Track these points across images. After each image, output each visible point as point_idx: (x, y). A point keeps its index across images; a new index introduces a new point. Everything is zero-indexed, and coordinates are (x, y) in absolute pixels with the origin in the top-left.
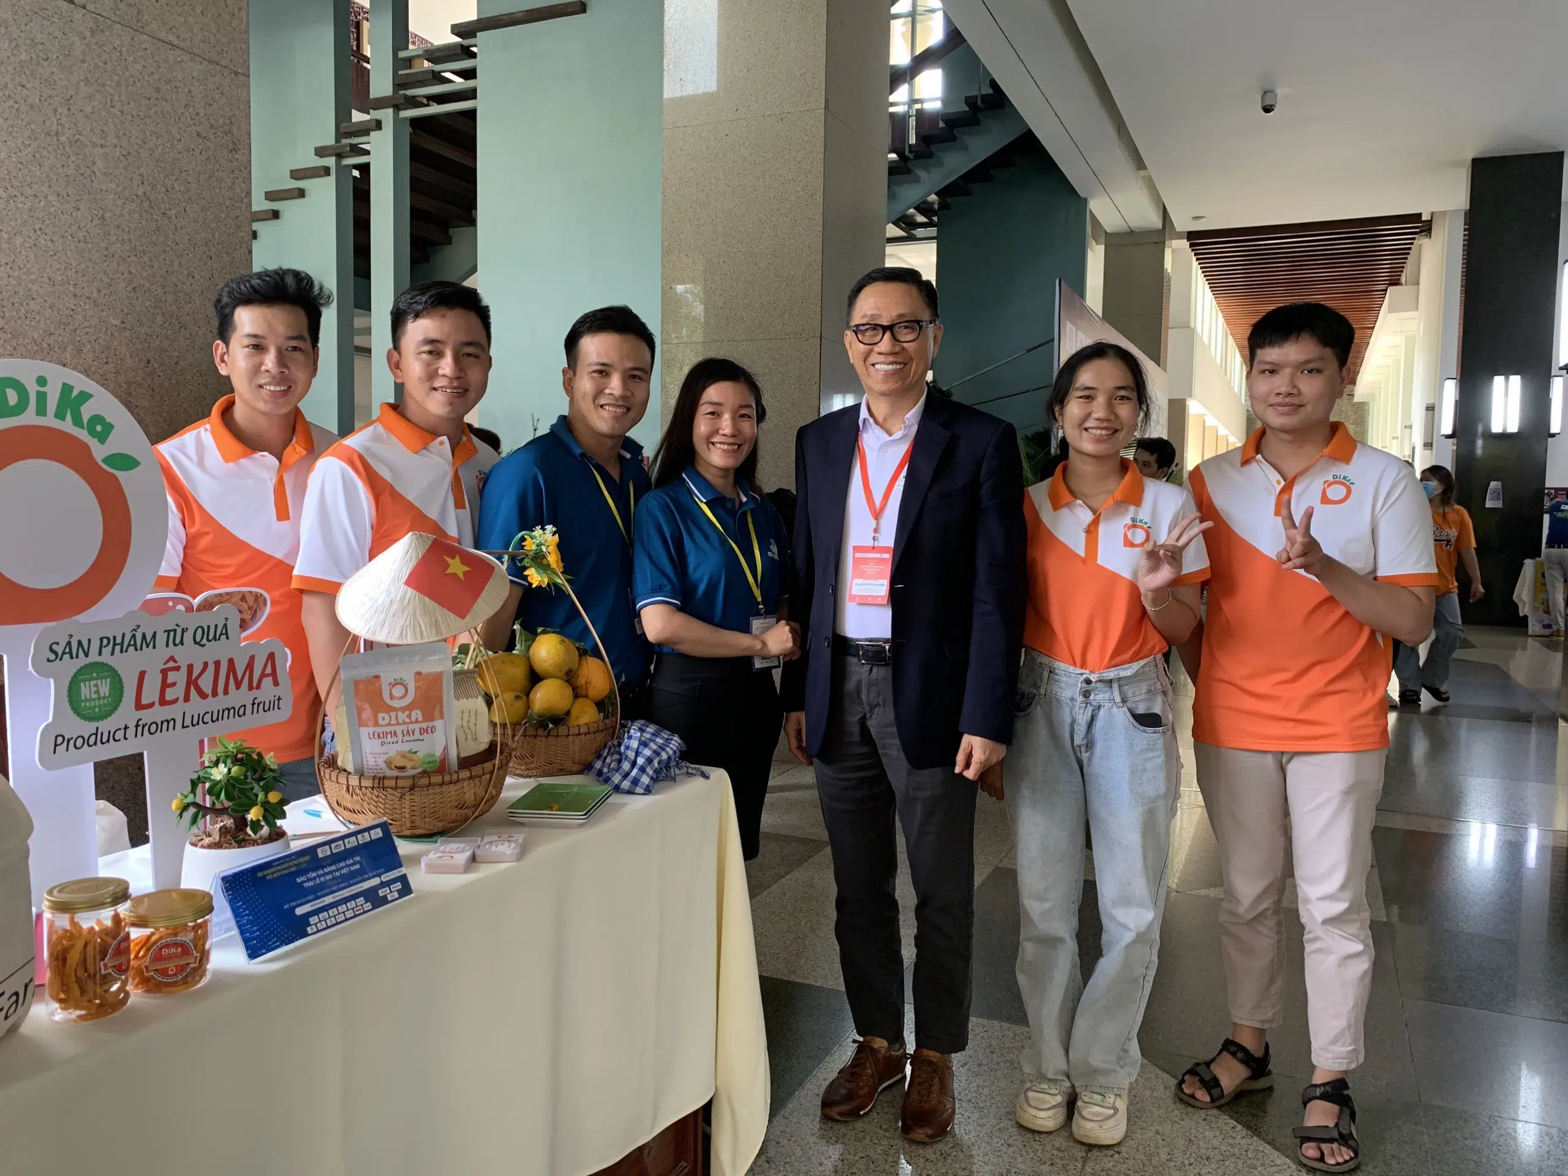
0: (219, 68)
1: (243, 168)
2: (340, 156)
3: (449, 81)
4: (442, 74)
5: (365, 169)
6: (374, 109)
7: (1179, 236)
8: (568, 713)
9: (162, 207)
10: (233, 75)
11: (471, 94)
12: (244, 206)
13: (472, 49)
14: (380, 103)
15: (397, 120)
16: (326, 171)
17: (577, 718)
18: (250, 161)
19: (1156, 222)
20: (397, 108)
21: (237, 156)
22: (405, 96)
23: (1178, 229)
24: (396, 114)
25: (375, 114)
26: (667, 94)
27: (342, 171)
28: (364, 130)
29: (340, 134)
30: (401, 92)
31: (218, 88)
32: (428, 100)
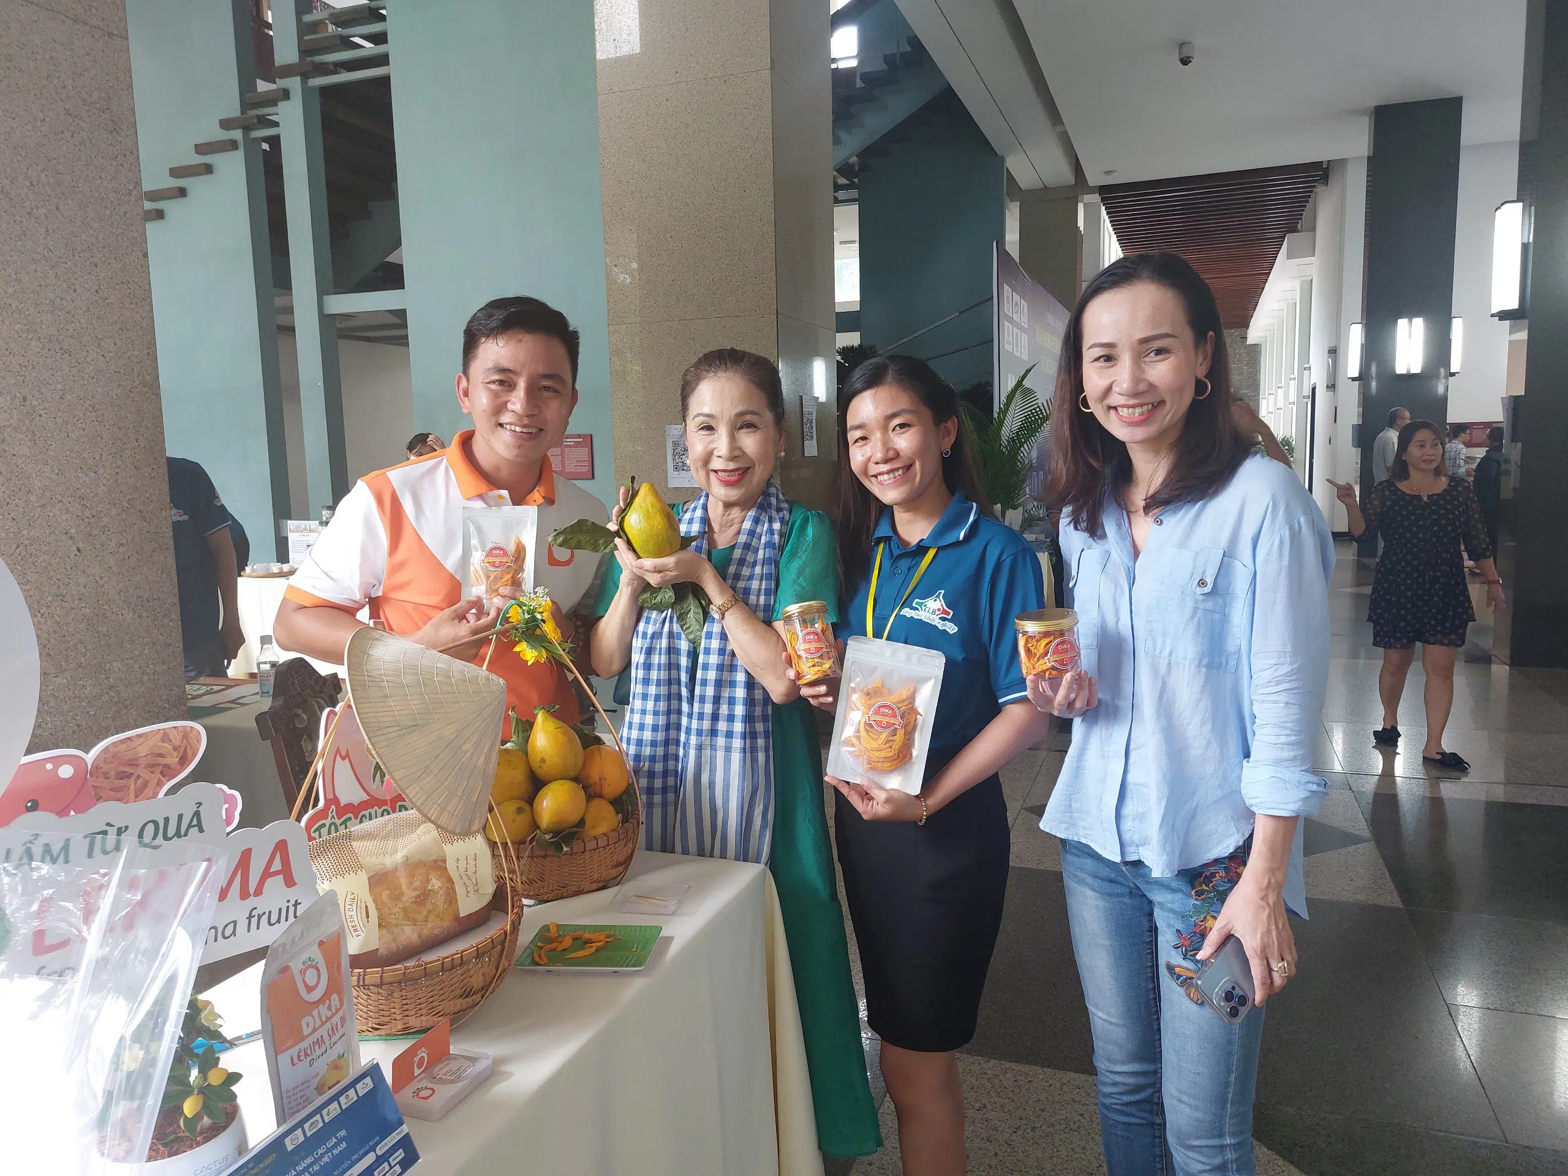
0: (87, 28)
1: (128, 153)
2: (247, 128)
3: (361, 47)
4: (351, 39)
5: (275, 142)
6: (281, 77)
7: (1091, 190)
8: (581, 823)
9: (27, 204)
10: (107, 38)
11: (383, 60)
12: (132, 199)
13: (381, 11)
14: (287, 71)
15: (305, 90)
16: (233, 145)
17: (594, 827)
18: (137, 143)
19: (1069, 178)
20: (305, 76)
21: (119, 139)
22: (313, 63)
23: (1091, 184)
24: (304, 82)
25: (282, 83)
26: (600, 56)
27: (251, 145)
28: (272, 100)
29: (245, 105)
30: (309, 59)
31: (88, 54)
32: (335, 68)
